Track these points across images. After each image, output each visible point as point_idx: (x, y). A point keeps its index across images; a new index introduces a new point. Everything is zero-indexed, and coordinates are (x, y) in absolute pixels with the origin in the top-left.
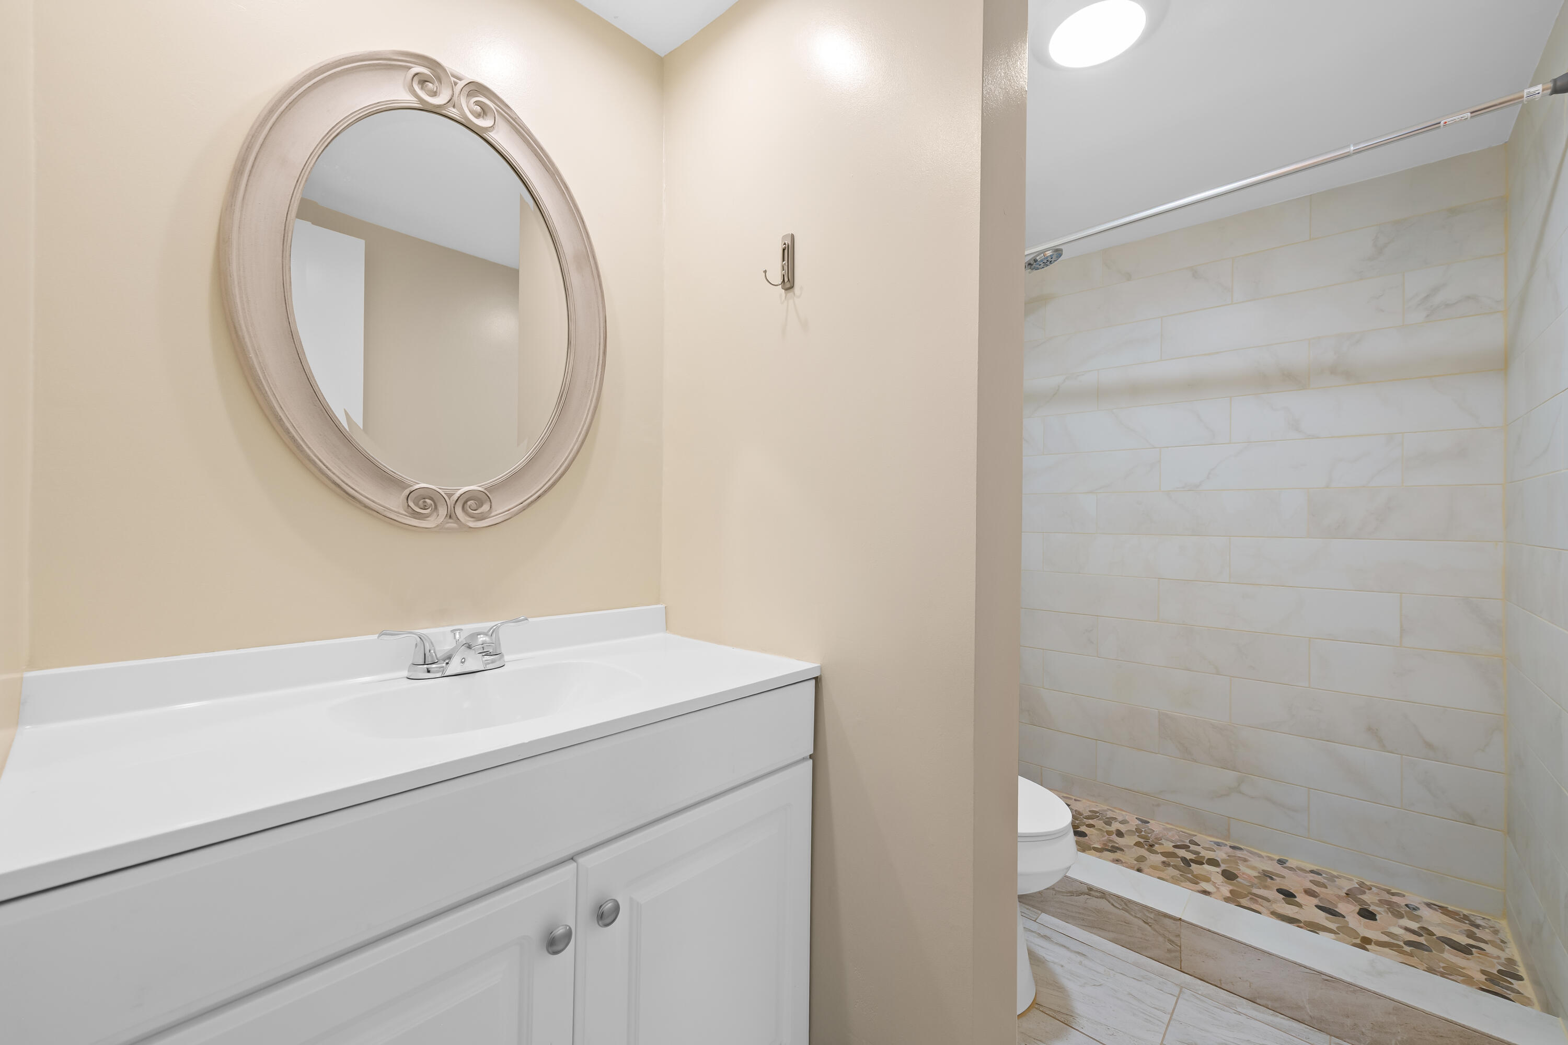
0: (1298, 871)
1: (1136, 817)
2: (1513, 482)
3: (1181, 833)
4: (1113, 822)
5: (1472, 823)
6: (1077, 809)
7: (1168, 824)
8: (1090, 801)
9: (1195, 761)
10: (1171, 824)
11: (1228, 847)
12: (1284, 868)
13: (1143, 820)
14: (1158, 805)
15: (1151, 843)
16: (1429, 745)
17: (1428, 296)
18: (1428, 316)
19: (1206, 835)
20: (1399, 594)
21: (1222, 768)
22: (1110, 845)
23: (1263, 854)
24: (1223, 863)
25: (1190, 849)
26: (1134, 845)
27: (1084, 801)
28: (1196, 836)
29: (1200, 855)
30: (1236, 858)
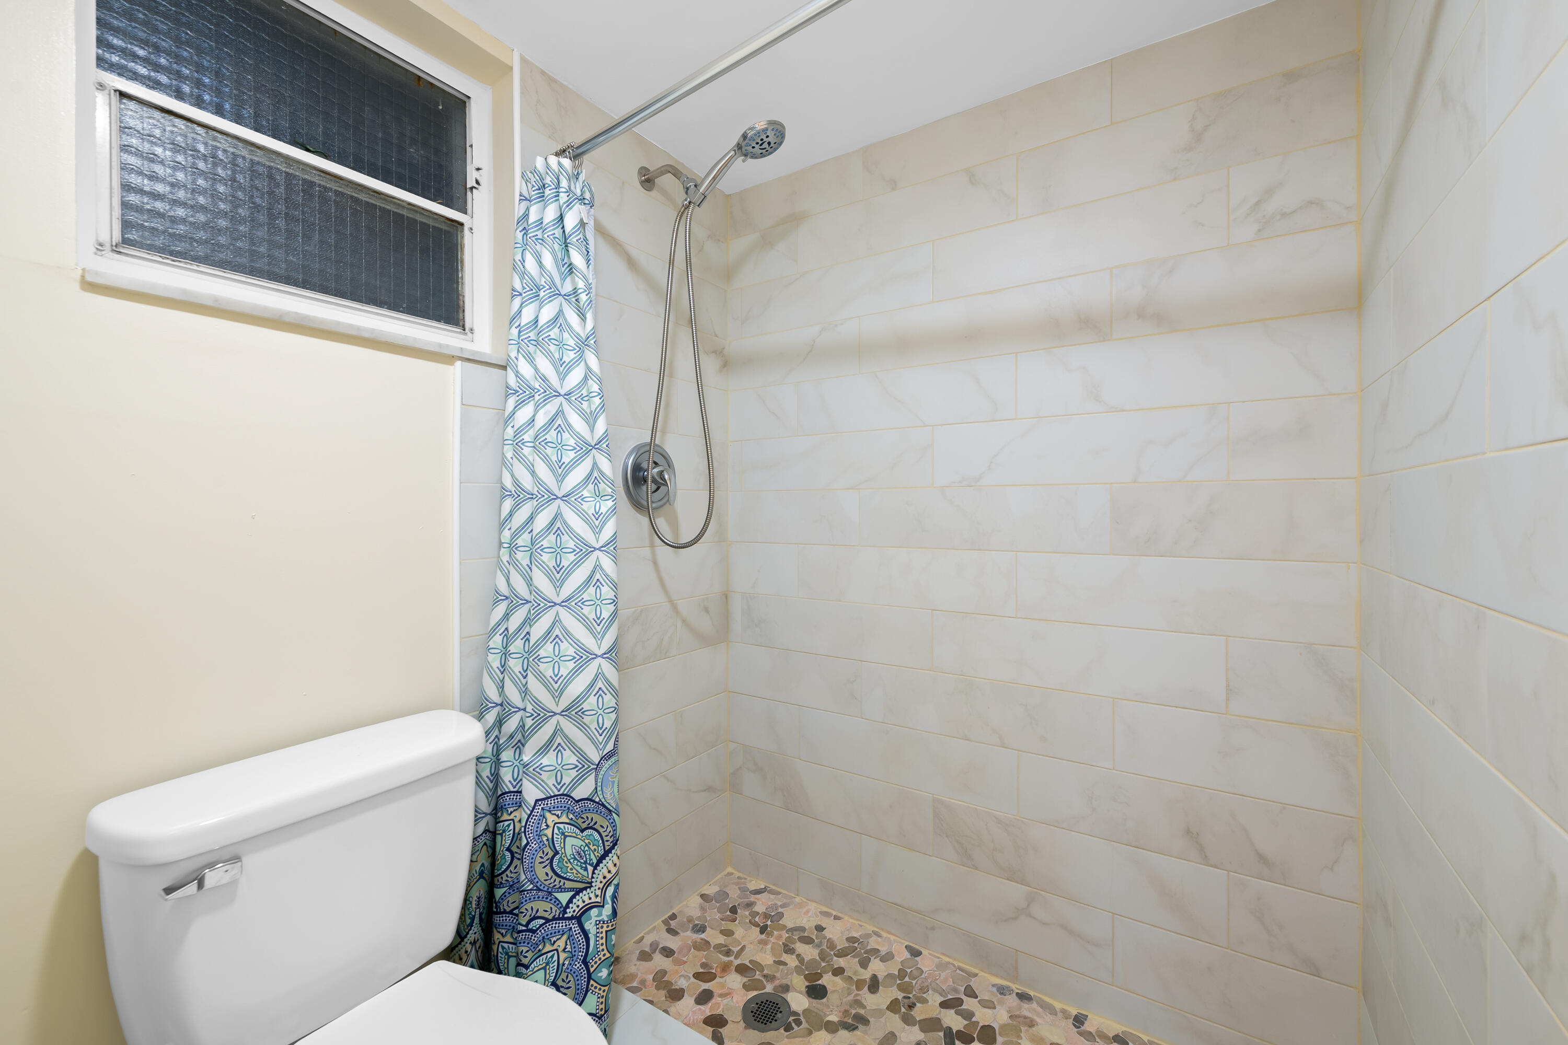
0: (1098, 1040)
1: (907, 943)
2: (1372, 475)
3: (958, 971)
4: (872, 958)
5: (1316, 972)
6: (831, 936)
7: (944, 954)
8: (852, 918)
9: (976, 868)
10: (948, 956)
11: (1015, 994)
12: (1080, 1034)
13: (914, 949)
14: (933, 928)
15: (913, 1000)
16: (1262, 859)
17: (1258, 203)
18: (1259, 231)
19: (990, 973)
20: (1225, 638)
21: (1008, 879)
22: (853, 1012)
23: (1058, 1006)
24: (1000, 1035)
25: (963, 1007)
26: (887, 1008)
27: (846, 918)
28: (976, 975)
29: (974, 1019)
30: (1021, 1020)
